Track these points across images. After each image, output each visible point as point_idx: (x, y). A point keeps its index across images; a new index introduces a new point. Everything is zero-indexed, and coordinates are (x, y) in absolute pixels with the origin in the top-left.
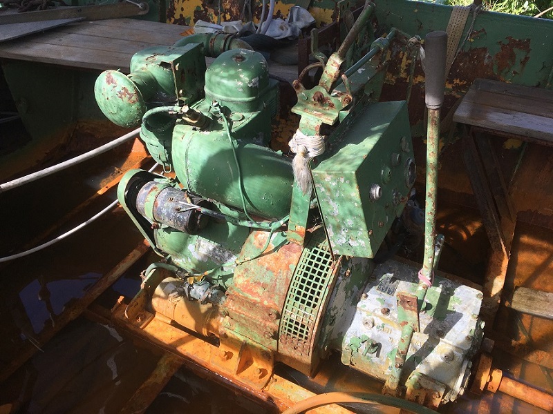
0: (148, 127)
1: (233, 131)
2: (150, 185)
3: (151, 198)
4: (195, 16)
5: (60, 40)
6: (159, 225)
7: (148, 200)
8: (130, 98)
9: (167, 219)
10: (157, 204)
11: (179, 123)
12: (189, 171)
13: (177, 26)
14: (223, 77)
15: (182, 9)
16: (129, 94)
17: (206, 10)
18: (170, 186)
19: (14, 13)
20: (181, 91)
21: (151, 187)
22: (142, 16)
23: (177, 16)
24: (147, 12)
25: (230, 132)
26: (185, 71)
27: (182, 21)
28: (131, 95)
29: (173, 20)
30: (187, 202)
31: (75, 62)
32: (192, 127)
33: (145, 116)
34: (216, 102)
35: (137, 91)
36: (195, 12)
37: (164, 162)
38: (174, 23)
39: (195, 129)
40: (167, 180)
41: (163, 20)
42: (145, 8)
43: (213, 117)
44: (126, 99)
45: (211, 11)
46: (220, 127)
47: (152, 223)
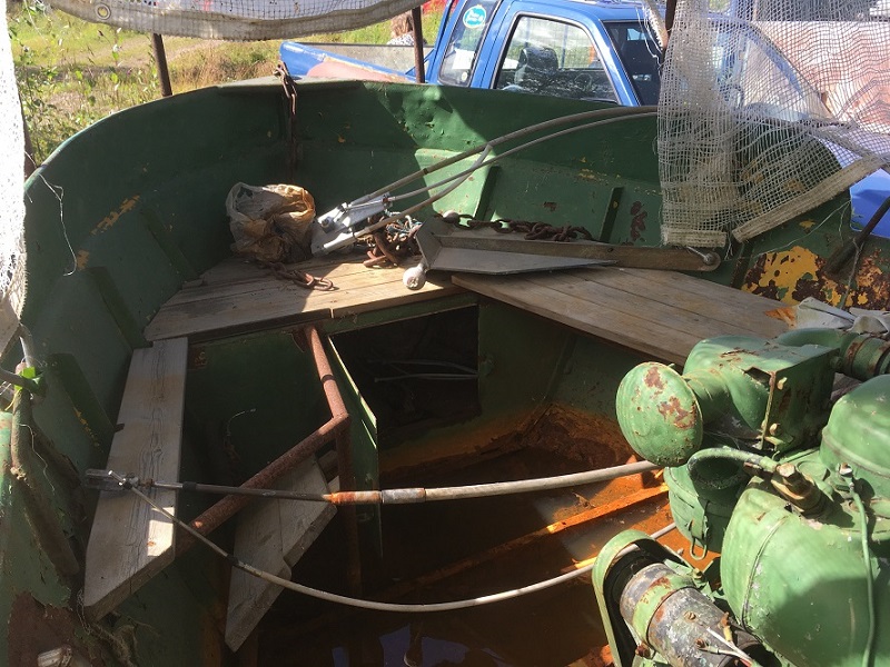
0: (694, 475)
1: (875, 537)
2: (656, 571)
3: (653, 598)
4: (797, 287)
5: (571, 287)
6: (652, 652)
7: (646, 600)
8: (679, 419)
9: (672, 651)
10: (661, 614)
11: (757, 486)
12: (756, 587)
13: (759, 298)
14: (878, 426)
15: (777, 273)
16: (679, 412)
17: (822, 282)
18: (694, 587)
19: (519, 239)
20: (774, 426)
21: (658, 576)
22: (702, 272)
23: (764, 282)
24: (714, 268)
25: (869, 538)
26: (793, 393)
27: (771, 292)
28: (683, 414)
29: (754, 287)
30: (723, 636)
31: (584, 324)
32: (785, 503)
33: (696, 456)
34: (847, 467)
35: (695, 410)
36: (799, 281)
37: (694, 538)
38: (755, 292)
39: (788, 508)
40: (689, 570)
41: (736, 285)
42: (713, 262)
43: (835, 495)
44: (671, 418)
45: (831, 285)
46: (845, 521)
47: (639, 642)
